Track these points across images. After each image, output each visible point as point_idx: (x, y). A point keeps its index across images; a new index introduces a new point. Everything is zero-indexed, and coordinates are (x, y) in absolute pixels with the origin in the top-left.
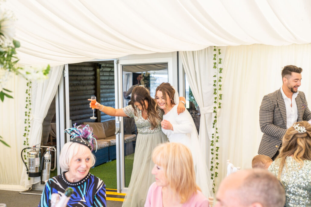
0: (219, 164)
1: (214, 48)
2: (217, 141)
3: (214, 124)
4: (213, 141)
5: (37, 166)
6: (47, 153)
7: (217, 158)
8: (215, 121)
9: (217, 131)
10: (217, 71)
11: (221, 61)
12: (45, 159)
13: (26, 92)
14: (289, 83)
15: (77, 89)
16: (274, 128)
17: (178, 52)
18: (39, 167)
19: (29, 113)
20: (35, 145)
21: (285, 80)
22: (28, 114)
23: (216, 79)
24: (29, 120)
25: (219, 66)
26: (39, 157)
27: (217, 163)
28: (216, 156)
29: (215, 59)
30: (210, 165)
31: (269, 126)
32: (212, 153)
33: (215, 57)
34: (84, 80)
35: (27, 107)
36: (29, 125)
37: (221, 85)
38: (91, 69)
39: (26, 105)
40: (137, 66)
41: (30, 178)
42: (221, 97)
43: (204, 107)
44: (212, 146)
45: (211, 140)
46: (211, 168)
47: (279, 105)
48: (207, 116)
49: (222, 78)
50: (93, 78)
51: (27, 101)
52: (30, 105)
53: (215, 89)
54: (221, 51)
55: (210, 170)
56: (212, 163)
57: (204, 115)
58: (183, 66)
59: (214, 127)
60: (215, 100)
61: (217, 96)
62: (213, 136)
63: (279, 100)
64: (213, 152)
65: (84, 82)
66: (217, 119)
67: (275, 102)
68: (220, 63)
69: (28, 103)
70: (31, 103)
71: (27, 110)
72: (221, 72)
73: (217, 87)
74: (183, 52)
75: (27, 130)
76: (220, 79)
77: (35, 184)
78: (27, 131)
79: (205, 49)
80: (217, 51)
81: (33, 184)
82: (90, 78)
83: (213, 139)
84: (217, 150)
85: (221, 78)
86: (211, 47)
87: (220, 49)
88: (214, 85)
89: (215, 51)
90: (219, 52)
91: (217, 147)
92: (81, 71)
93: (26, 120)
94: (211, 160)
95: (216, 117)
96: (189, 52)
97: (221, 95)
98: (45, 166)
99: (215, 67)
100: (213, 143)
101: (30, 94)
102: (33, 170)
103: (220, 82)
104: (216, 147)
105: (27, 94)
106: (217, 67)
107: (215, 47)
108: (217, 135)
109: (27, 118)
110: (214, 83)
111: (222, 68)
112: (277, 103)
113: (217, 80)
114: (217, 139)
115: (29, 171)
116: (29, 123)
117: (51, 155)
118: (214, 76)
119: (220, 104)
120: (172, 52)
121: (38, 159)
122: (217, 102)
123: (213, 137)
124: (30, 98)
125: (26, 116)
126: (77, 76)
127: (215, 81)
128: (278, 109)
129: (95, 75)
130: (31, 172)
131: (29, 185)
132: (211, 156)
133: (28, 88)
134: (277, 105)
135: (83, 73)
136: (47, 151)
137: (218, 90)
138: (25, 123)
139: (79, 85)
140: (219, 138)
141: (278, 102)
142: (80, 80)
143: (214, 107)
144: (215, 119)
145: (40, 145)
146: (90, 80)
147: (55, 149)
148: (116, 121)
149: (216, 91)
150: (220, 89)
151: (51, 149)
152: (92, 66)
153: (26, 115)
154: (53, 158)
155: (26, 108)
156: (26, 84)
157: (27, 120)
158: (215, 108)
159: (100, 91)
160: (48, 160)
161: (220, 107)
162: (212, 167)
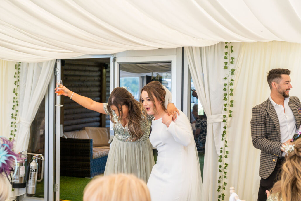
0: (226, 184)
1: (225, 45)
2: (226, 157)
3: (223, 136)
4: (221, 157)
5: (22, 176)
6: (34, 161)
7: (225, 177)
8: (225, 132)
9: (226, 144)
10: (228, 72)
11: (233, 60)
12: (31, 168)
13: (13, 91)
14: (279, 87)
15: (80, 90)
16: (265, 143)
17: (183, 48)
18: (24, 177)
19: (16, 115)
20: (20, 152)
21: (275, 85)
22: (14, 116)
23: (226, 81)
24: (15, 123)
25: (231, 67)
26: (25, 165)
27: (225, 183)
28: (224, 175)
29: (226, 58)
30: (218, 185)
31: (260, 141)
32: (219, 170)
33: (227, 56)
34: (88, 81)
35: (14, 108)
36: (16, 128)
37: (233, 89)
38: (97, 69)
39: (13, 106)
40: (138, 65)
41: (14, 189)
42: (232, 103)
43: (211, 115)
44: (219, 162)
45: (219, 155)
46: (218, 189)
47: (269, 114)
48: (215, 126)
49: (234, 81)
50: (99, 79)
51: (14, 102)
52: (17, 106)
53: (226, 95)
54: (233, 49)
55: (217, 190)
56: (219, 182)
57: (211, 124)
58: (188, 65)
59: (222, 139)
60: (225, 107)
61: (228, 102)
62: (222, 150)
63: (268, 109)
64: (221, 169)
65: (88, 83)
66: (227, 130)
67: (264, 112)
68: (232, 63)
69: (15, 104)
70: (18, 104)
71: (14, 112)
72: (233, 74)
73: (228, 92)
74: (189, 47)
75: (13, 134)
76: (232, 82)
77: (20, 196)
78: (13, 136)
79: (215, 45)
80: (229, 49)
81: (17, 196)
82: (94, 79)
83: (221, 154)
84: (226, 167)
85: (232, 80)
86: (222, 43)
87: (233, 47)
88: (225, 89)
89: (226, 49)
90: (232, 50)
91: (226, 164)
92: (85, 71)
93: (12, 123)
94: (218, 179)
95: (225, 128)
96: (196, 47)
97: (232, 102)
98: (31, 176)
99: (226, 68)
100: (221, 159)
101: (17, 93)
102: (17, 180)
103: (232, 86)
104: (224, 164)
105: (15, 94)
106: (228, 67)
107: (226, 43)
108: (227, 149)
109: (13, 120)
110: (225, 87)
111: (234, 69)
112: (266, 113)
113: (227, 83)
114: (226, 154)
115: (13, 182)
116: (15, 126)
117: (38, 164)
118: (224, 79)
119: (231, 112)
120: (176, 48)
121: (24, 167)
122: (227, 109)
123: (221, 152)
124: (17, 98)
125: (12, 119)
126: (80, 76)
127: (225, 85)
128: (269, 118)
129: (101, 76)
130: (15, 182)
131: (12, 197)
132: (219, 174)
133: (15, 87)
134: (267, 115)
135: (87, 74)
136: (34, 159)
137: (229, 95)
138: (11, 126)
139: (81, 86)
140: (228, 153)
141: (268, 111)
142: (84, 81)
143: (223, 116)
144: (224, 130)
145: (27, 151)
146: (94, 81)
147: (43, 157)
148: (110, 128)
149: (227, 97)
150: (231, 94)
151: (38, 156)
152: (97, 66)
153: (12, 117)
154: (40, 168)
155: (12, 110)
156: (14, 82)
157: (14, 123)
158: (225, 116)
159: (105, 93)
160: (35, 170)
161: (230, 116)
162: (220, 187)
